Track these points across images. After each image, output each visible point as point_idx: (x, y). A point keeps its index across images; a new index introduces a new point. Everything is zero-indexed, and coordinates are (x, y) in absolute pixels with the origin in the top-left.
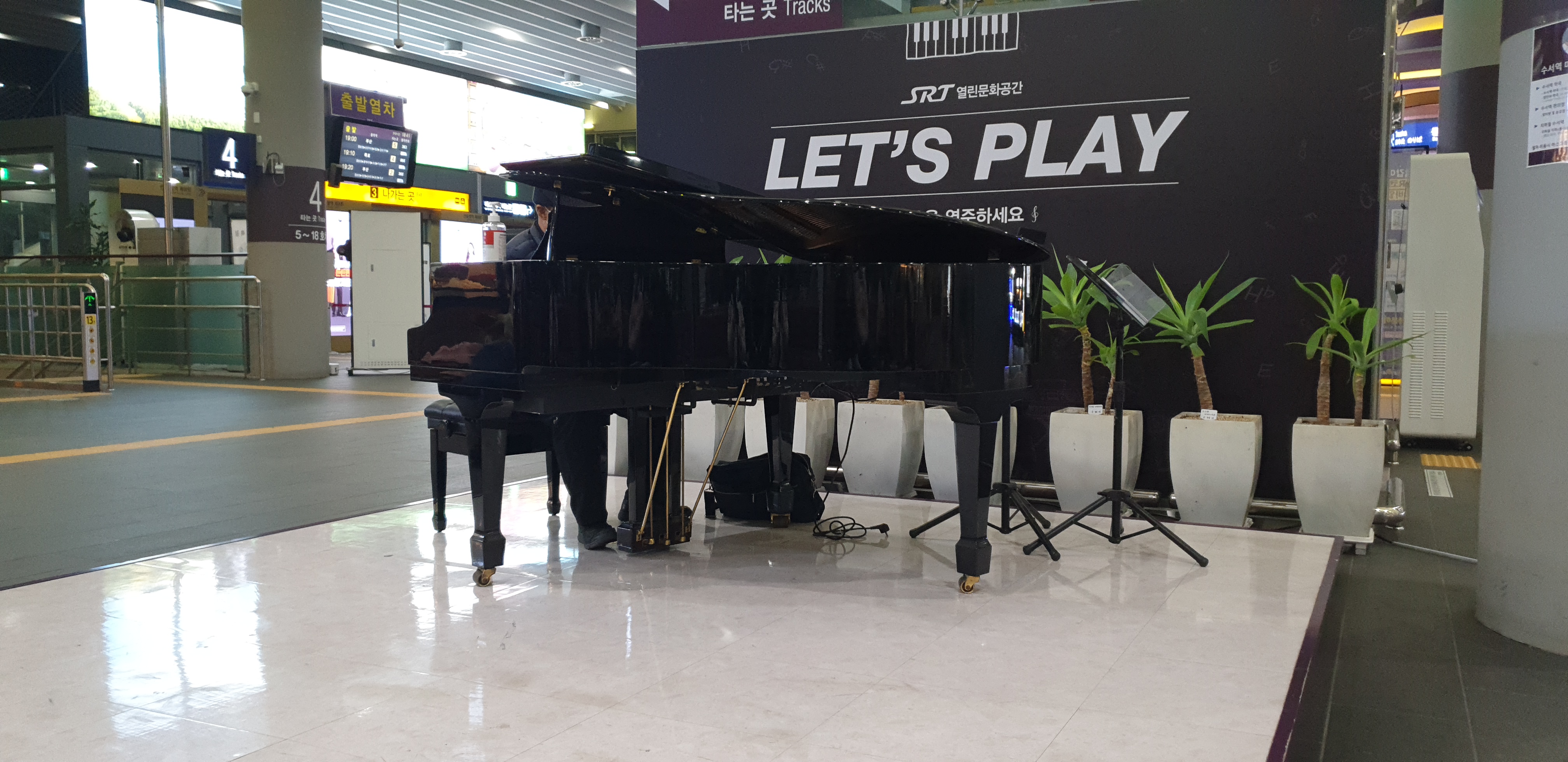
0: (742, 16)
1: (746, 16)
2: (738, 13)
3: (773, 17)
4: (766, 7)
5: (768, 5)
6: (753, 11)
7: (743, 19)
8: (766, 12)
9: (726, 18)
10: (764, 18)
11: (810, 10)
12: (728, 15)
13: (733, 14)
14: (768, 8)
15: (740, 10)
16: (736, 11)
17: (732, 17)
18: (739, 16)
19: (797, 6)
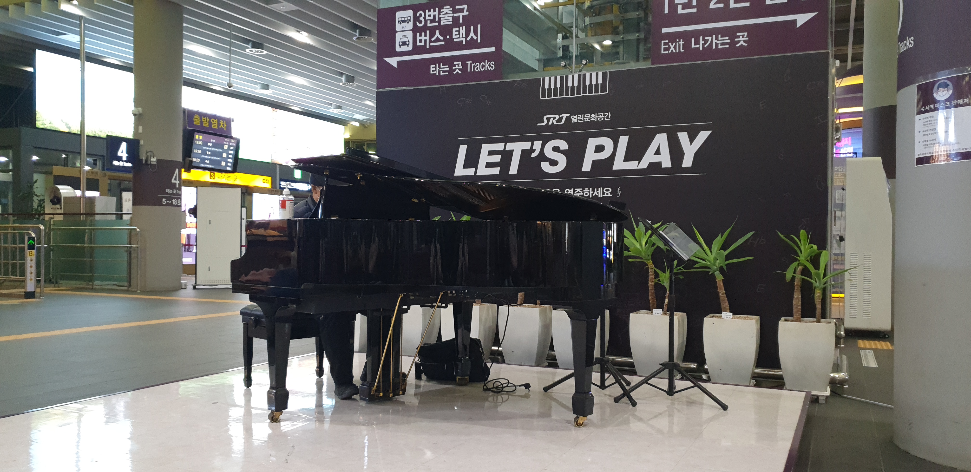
0: (441, 72)
1: (443, 72)
2: (439, 70)
3: (460, 72)
4: (456, 66)
5: (457, 65)
6: (448, 69)
7: (441, 74)
8: (455, 70)
9: (431, 72)
10: (454, 73)
11: (482, 69)
12: (433, 71)
13: (435, 70)
14: (457, 67)
15: (440, 68)
16: (438, 69)
17: (435, 72)
18: (439, 71)
19: (475, 66)
